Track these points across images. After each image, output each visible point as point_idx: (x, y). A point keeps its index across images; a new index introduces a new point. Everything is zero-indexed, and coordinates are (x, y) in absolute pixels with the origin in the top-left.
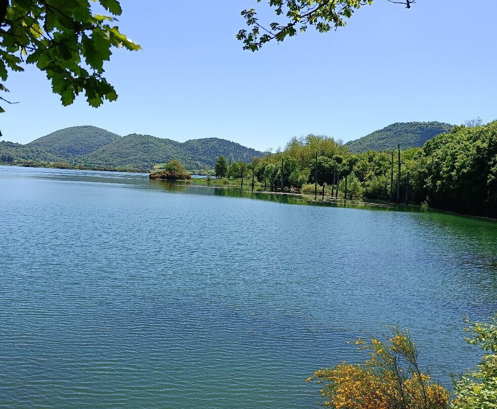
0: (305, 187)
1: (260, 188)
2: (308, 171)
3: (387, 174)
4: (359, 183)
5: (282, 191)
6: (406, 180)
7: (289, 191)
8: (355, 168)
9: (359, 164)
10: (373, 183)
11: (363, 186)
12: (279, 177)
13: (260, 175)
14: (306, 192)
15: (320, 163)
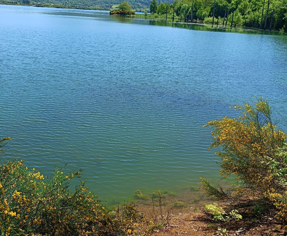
0: (206, 19)
1: (177, 20)
2: (209, 8)
3: (260, 10)
4: (241, 17)
5: (191, 22)
6: (272, 14)
7: (196, 22)
8: (239, 6)
9: (242, 4)
10: (250, 17)
11: (244, 18)
12: (190, 13)
13: (178, 12)
14: (206, 22)
15: (217, 3)
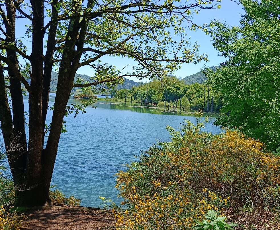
0: (160, 103)
1: (135, 103)
2: (161, 94)
3: (203, 96)
4: (188, 102)
5: (147, 105)
6: (212, 100)
7: (151, 106)
8: (187, 93)
9: (189, 91)
10: (195, 101)
11: (190, 103)
12: (146, 98)
13: (135, 96)
14: (160, 106)
15: (168, 90)
